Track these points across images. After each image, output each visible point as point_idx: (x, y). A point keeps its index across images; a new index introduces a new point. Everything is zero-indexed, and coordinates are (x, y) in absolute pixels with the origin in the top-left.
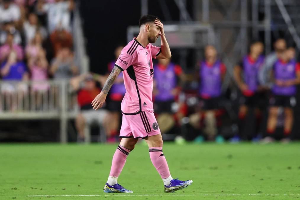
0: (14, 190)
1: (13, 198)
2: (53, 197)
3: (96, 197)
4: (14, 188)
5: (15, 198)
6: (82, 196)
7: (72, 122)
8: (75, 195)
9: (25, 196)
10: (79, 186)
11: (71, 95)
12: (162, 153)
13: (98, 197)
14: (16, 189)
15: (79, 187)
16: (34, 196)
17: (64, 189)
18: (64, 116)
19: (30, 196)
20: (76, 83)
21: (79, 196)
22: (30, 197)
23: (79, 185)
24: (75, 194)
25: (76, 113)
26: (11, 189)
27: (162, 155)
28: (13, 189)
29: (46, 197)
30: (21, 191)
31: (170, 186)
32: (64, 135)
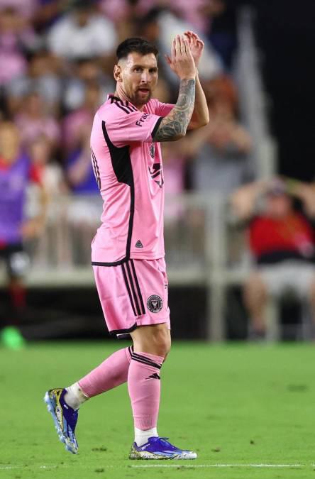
0: (98, 453)
1: (98, 471)
2: (191, 468)
3: (292, 468)
4: (99, 448)
5: (102, 471)
6: (259, 467)
7: (236, 294)
8: (243, 464)
9: (126, 467)
10: (252, 443)
11: (233, 230)
12: (158, 371)
13: (298, 469)
14: (105, 450)
15: (253, 445)
16: (146, 466)
17: (217, 451)
18: (219, 278)
19: (137, 466)
20: (246, 201)
21: (253, 467)
22: (137, 469)
23: (253, 439)
24: (243, 461)
25: (245, 272)
26: (93, 450)
27: (155, 376)
28: (97, 449)
29: (173, 468)
30: (115, 455)
31: (143, 448)
32: (216, 322)
